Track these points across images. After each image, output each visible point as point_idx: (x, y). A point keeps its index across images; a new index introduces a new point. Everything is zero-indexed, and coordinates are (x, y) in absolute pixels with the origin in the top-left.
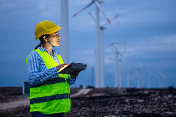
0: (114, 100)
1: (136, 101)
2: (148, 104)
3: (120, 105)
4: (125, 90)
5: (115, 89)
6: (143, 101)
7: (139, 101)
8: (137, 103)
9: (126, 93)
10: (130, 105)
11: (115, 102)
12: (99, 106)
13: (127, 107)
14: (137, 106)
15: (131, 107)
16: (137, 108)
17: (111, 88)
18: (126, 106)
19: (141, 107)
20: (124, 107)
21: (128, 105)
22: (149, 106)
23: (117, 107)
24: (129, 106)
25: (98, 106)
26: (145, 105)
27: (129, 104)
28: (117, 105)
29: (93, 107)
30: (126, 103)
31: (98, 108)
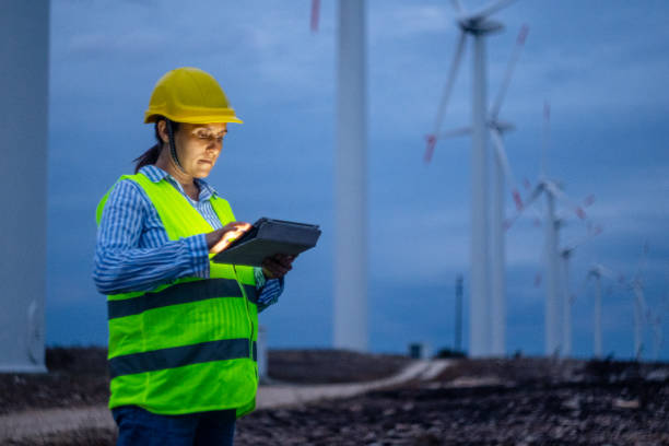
0: (525, 401)
1: (609, 405)
2: (651, 416)
3: (543, 417)
4: (580, 366)
5: (543, 363)
6: (633, 404)
7: (620, 403)
8: (609, 410)
9: (579, 378)
10: (581, 418)
11: (529, 408)
12: (462, 420)
13: (565, 426)
14: (606, 421)
15: (583, 425)
16: (605, 428)
17: (529, 360)
18: (566, 421)
19: (622, 426)
20: (556, 423)
21: (573, 418)
22: (653, 424)
23: (528, 425)
24: (576, 423)
25: (456, 420)
26: (638, 419)
27: (576, 414)
28: (529, 419)
29: (437, 422)
30: (567, 412)
31: (454, 425)
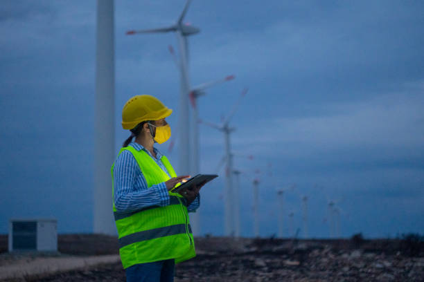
0: (230, 262)
1: (282, 264)
2: (308, 270)
3: (246, 272)
5: (226, 240)
6: (295, 263)
7: (288, 262)
8: (282, 267)
10: (269, 271)
11: (233, 266)
12: (200, 274)
13: (262, 276)
14: (283, 272)
15: (271, 275)
16: (284, 277)
17: (215, 238)
18: (261, 274)
19: (293, 276)
20: (255, 275)
21: (264, 272)
22: (311, 274)
23: (239, 276)
24: (267, 274)
25: (196, 274)
26: (302, 271)
27: (266, 269)
28: (239, 272)
29: (185, 275)
30: (259, 268)
31: (197, 277)
